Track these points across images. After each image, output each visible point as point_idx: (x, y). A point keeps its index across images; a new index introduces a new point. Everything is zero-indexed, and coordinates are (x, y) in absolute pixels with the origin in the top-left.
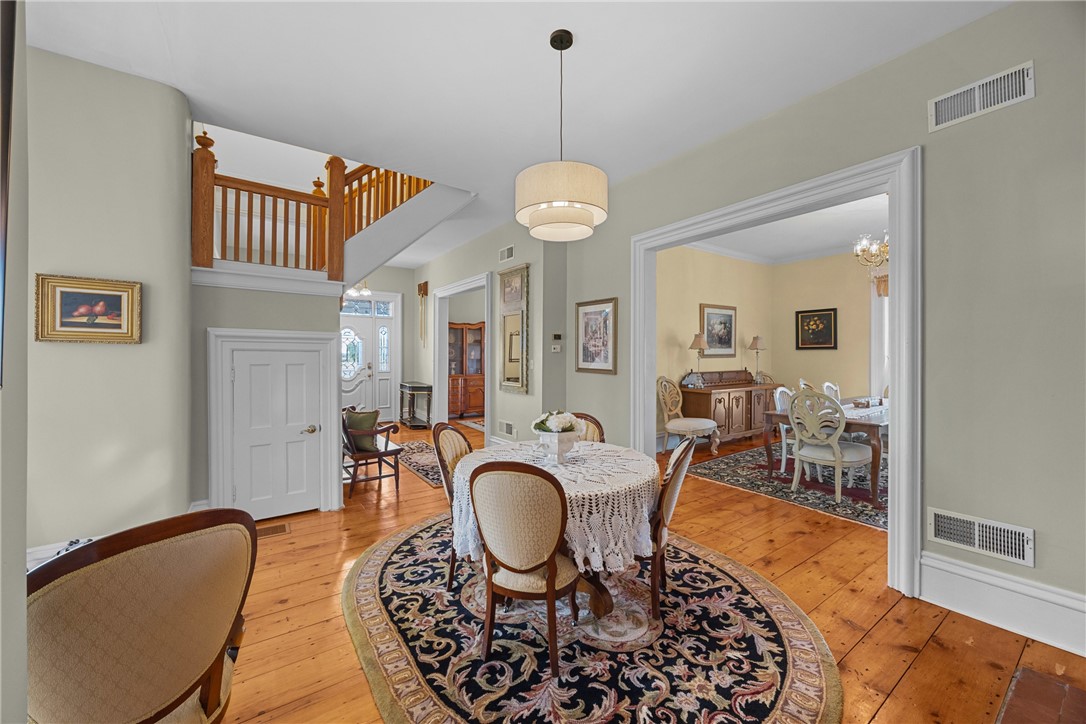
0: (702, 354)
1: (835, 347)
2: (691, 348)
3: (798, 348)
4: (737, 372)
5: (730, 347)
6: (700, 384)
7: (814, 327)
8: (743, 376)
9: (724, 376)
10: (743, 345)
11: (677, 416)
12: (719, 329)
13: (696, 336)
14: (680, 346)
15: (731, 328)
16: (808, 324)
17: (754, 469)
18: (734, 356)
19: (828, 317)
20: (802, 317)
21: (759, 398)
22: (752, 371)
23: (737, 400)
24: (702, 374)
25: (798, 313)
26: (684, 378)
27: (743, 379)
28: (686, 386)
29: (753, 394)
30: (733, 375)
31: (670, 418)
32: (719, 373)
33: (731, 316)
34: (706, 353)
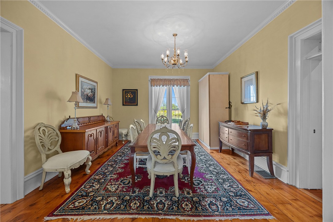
0: (77, 105)
1: (137, 105)
2: (69, 101)
3: (123, 105)
4: (98, 116)
5: (94, 103)
6: (76, 125)
7: (129, 96)
8: (101, 118)
9: (92, 119)
10: (101, 103)
11: (56, 153)
12: (88, 92)
13: (73, 93)
14: (60, 99)
15: (95, 93)
16: (127, 95)
17: (117, 179)
18: (96, 108)
19: (135, 92)
20: (125, 92)
21: (111, 129)
22: (105, 115)
23: (101, 133)
24: (78, 118)
25: (123, 90)
26: (63, 122)
27: (101, 120)
28: (65, 128)
29: (108, 128)
30: (96, 118)
31: (48, 157)
32: (88, 117)
33: (95, 86)
34: (80, 105)
